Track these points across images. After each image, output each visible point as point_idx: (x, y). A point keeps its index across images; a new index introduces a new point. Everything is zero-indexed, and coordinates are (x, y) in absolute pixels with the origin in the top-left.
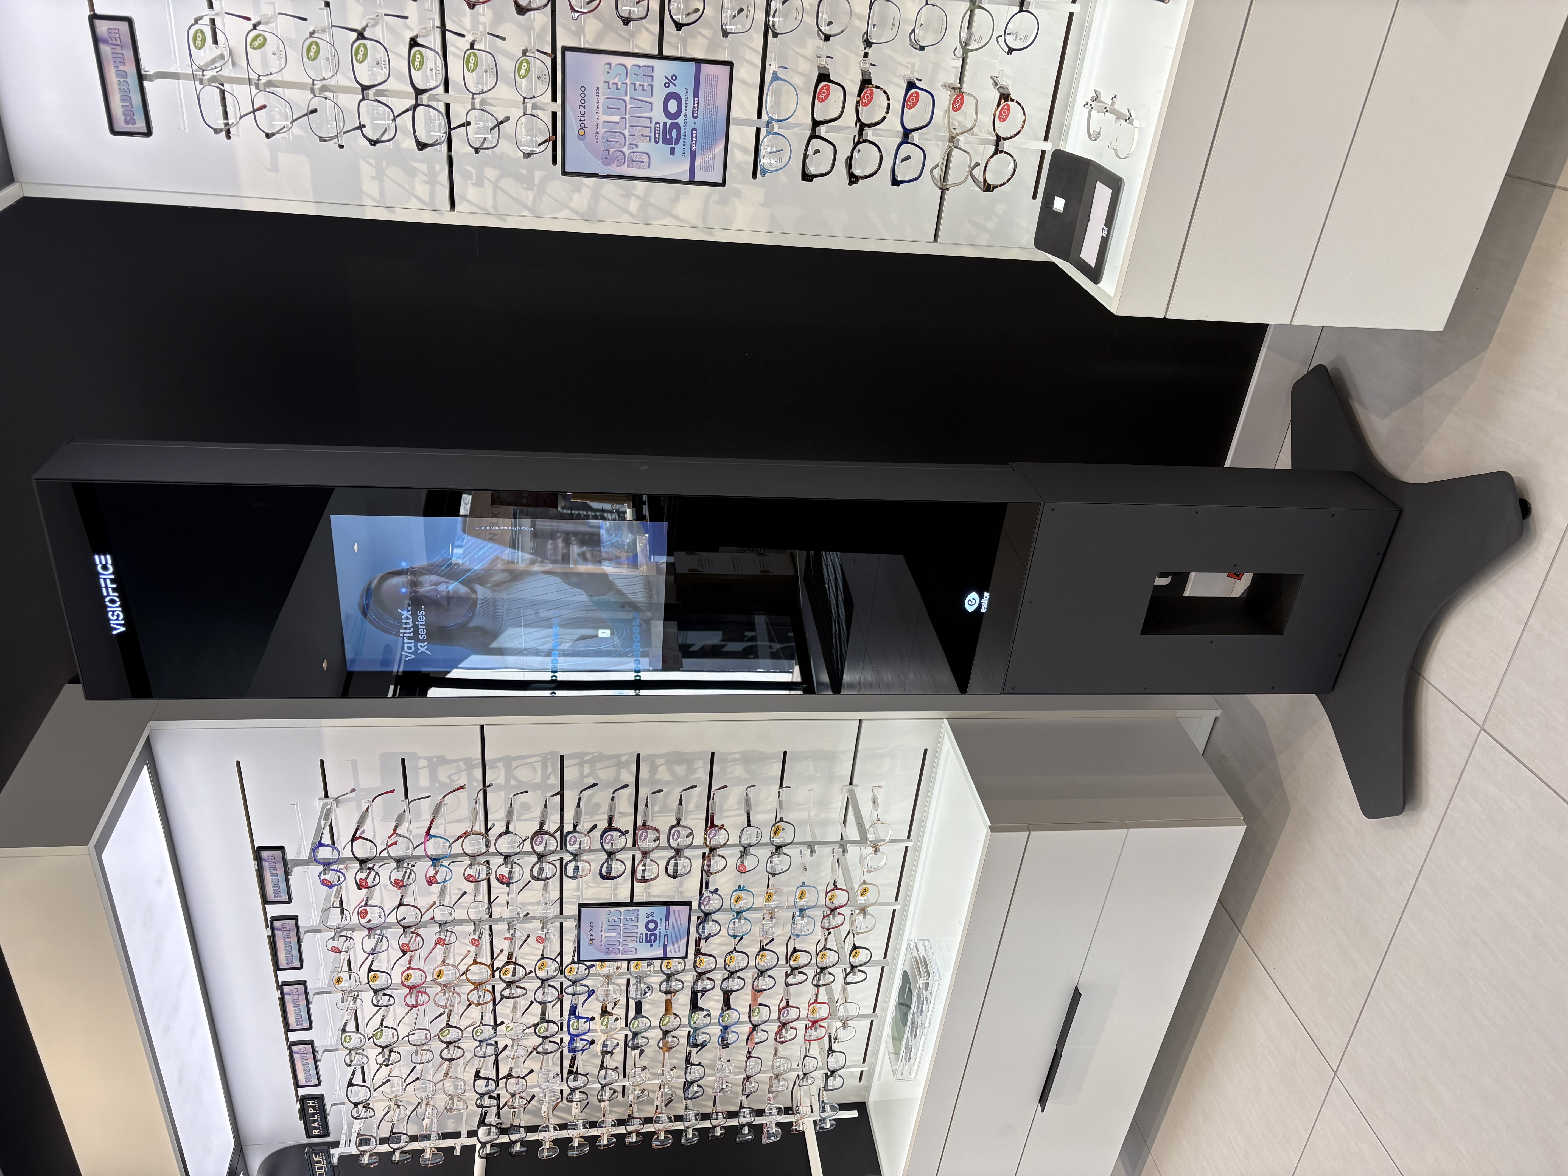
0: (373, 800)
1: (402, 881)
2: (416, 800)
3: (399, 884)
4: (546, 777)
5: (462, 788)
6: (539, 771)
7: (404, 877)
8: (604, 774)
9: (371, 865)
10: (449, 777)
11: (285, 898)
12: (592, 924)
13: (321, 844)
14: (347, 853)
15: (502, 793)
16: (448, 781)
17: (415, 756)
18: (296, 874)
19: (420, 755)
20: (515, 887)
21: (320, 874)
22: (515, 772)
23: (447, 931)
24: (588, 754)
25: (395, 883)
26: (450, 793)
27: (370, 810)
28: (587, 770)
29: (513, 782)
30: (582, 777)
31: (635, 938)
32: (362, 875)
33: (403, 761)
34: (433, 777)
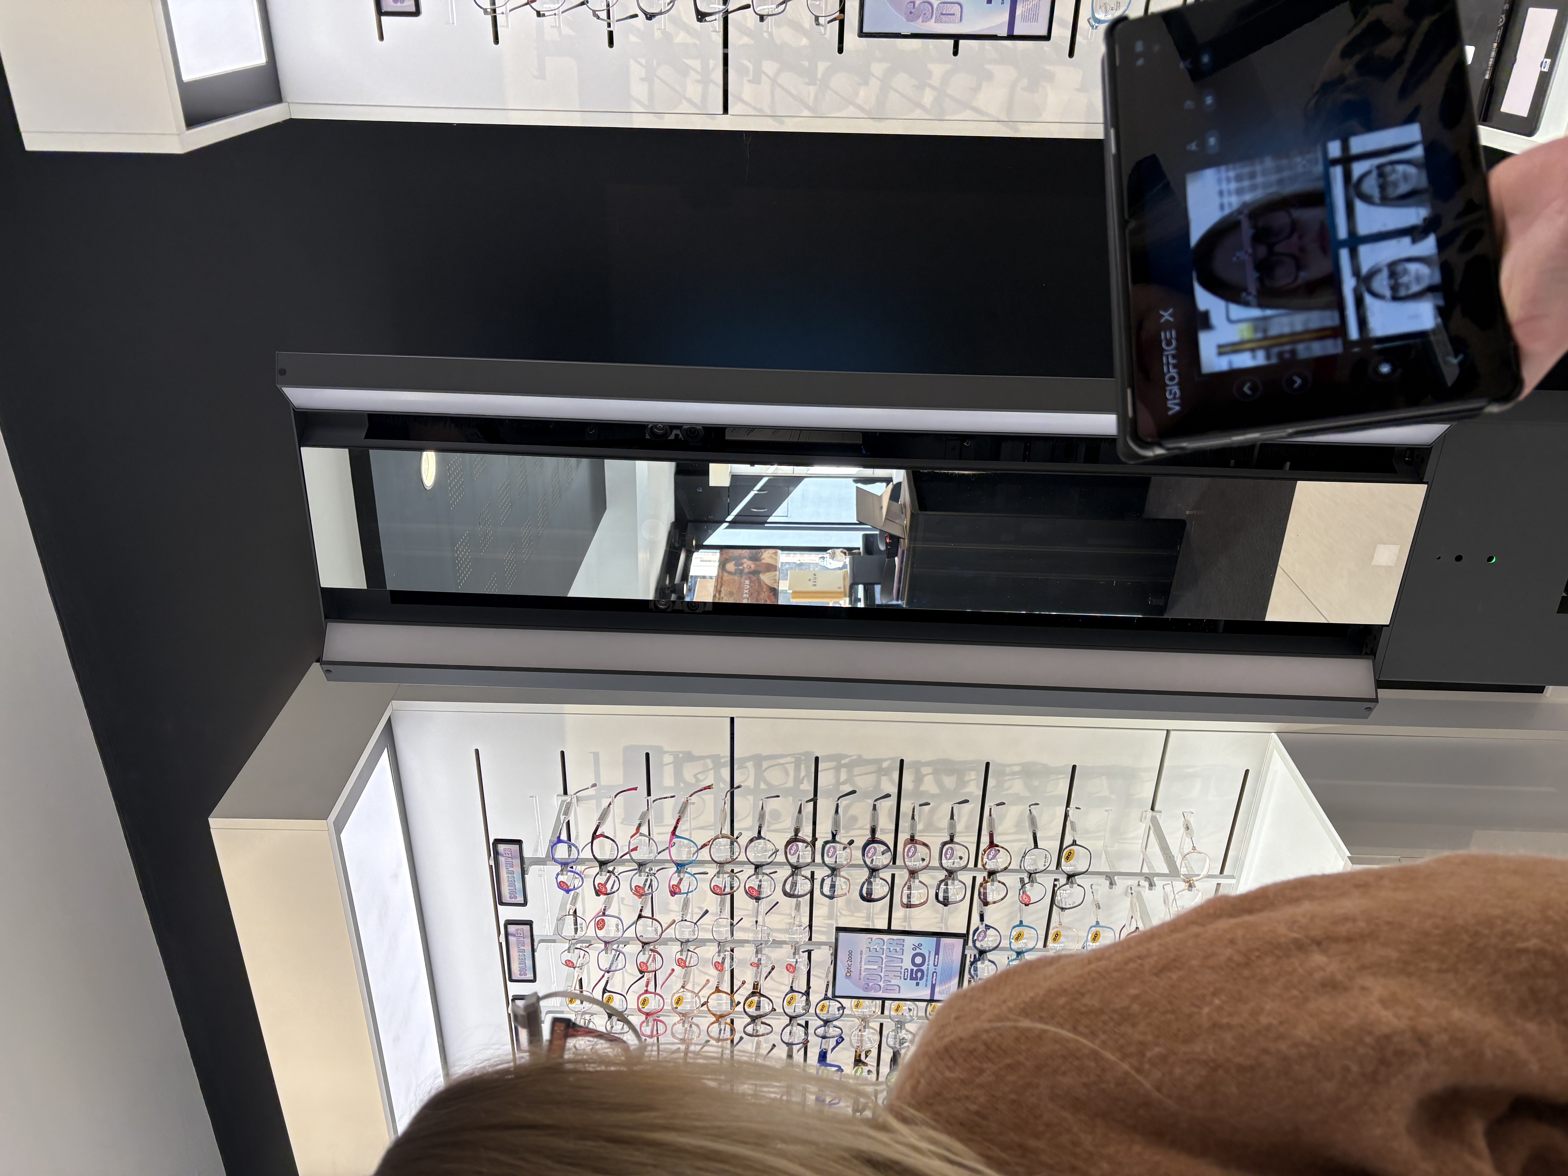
0: (616, 796)
1: (643, 888)
2: (660, 799)
3: (639, 892)
4: (798, 781)
5: (709, 787)
6: (792, 773)
7: (645, 885)
8: (863, 782)
9: (611, 869)
10: (695, 776)
11: (520, 900)
12: (850, 953)
13: (559, 841)
14: (586, 854)
15: (751, 798)
16: (693, 781)
17: (661, 751)
18: (533, 872)
19: (666, 749)
20: (764, 905)
21: (558, 875)
22: (765, 774)
23: (688, 950)
24: (846, 756)
25: (636, 891)
26: (696, 792)
27: (611, 806)
28: (843, 777)
29: (763, 786)
30: (838, 783)
31: (899, 974)
32: (600, 879)
33: (647, 755)
34: (678, 775)
